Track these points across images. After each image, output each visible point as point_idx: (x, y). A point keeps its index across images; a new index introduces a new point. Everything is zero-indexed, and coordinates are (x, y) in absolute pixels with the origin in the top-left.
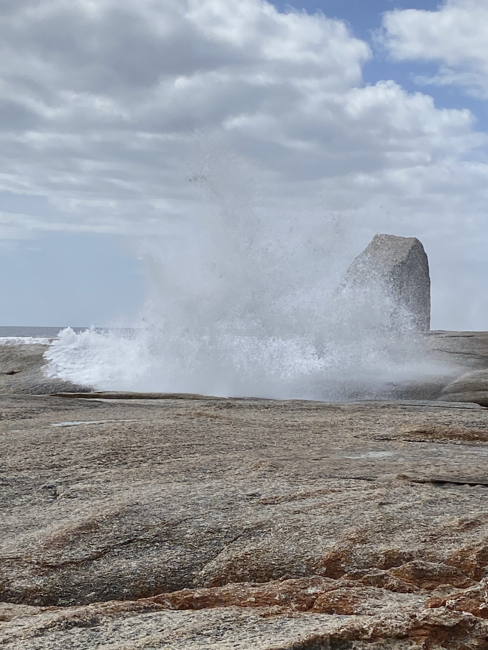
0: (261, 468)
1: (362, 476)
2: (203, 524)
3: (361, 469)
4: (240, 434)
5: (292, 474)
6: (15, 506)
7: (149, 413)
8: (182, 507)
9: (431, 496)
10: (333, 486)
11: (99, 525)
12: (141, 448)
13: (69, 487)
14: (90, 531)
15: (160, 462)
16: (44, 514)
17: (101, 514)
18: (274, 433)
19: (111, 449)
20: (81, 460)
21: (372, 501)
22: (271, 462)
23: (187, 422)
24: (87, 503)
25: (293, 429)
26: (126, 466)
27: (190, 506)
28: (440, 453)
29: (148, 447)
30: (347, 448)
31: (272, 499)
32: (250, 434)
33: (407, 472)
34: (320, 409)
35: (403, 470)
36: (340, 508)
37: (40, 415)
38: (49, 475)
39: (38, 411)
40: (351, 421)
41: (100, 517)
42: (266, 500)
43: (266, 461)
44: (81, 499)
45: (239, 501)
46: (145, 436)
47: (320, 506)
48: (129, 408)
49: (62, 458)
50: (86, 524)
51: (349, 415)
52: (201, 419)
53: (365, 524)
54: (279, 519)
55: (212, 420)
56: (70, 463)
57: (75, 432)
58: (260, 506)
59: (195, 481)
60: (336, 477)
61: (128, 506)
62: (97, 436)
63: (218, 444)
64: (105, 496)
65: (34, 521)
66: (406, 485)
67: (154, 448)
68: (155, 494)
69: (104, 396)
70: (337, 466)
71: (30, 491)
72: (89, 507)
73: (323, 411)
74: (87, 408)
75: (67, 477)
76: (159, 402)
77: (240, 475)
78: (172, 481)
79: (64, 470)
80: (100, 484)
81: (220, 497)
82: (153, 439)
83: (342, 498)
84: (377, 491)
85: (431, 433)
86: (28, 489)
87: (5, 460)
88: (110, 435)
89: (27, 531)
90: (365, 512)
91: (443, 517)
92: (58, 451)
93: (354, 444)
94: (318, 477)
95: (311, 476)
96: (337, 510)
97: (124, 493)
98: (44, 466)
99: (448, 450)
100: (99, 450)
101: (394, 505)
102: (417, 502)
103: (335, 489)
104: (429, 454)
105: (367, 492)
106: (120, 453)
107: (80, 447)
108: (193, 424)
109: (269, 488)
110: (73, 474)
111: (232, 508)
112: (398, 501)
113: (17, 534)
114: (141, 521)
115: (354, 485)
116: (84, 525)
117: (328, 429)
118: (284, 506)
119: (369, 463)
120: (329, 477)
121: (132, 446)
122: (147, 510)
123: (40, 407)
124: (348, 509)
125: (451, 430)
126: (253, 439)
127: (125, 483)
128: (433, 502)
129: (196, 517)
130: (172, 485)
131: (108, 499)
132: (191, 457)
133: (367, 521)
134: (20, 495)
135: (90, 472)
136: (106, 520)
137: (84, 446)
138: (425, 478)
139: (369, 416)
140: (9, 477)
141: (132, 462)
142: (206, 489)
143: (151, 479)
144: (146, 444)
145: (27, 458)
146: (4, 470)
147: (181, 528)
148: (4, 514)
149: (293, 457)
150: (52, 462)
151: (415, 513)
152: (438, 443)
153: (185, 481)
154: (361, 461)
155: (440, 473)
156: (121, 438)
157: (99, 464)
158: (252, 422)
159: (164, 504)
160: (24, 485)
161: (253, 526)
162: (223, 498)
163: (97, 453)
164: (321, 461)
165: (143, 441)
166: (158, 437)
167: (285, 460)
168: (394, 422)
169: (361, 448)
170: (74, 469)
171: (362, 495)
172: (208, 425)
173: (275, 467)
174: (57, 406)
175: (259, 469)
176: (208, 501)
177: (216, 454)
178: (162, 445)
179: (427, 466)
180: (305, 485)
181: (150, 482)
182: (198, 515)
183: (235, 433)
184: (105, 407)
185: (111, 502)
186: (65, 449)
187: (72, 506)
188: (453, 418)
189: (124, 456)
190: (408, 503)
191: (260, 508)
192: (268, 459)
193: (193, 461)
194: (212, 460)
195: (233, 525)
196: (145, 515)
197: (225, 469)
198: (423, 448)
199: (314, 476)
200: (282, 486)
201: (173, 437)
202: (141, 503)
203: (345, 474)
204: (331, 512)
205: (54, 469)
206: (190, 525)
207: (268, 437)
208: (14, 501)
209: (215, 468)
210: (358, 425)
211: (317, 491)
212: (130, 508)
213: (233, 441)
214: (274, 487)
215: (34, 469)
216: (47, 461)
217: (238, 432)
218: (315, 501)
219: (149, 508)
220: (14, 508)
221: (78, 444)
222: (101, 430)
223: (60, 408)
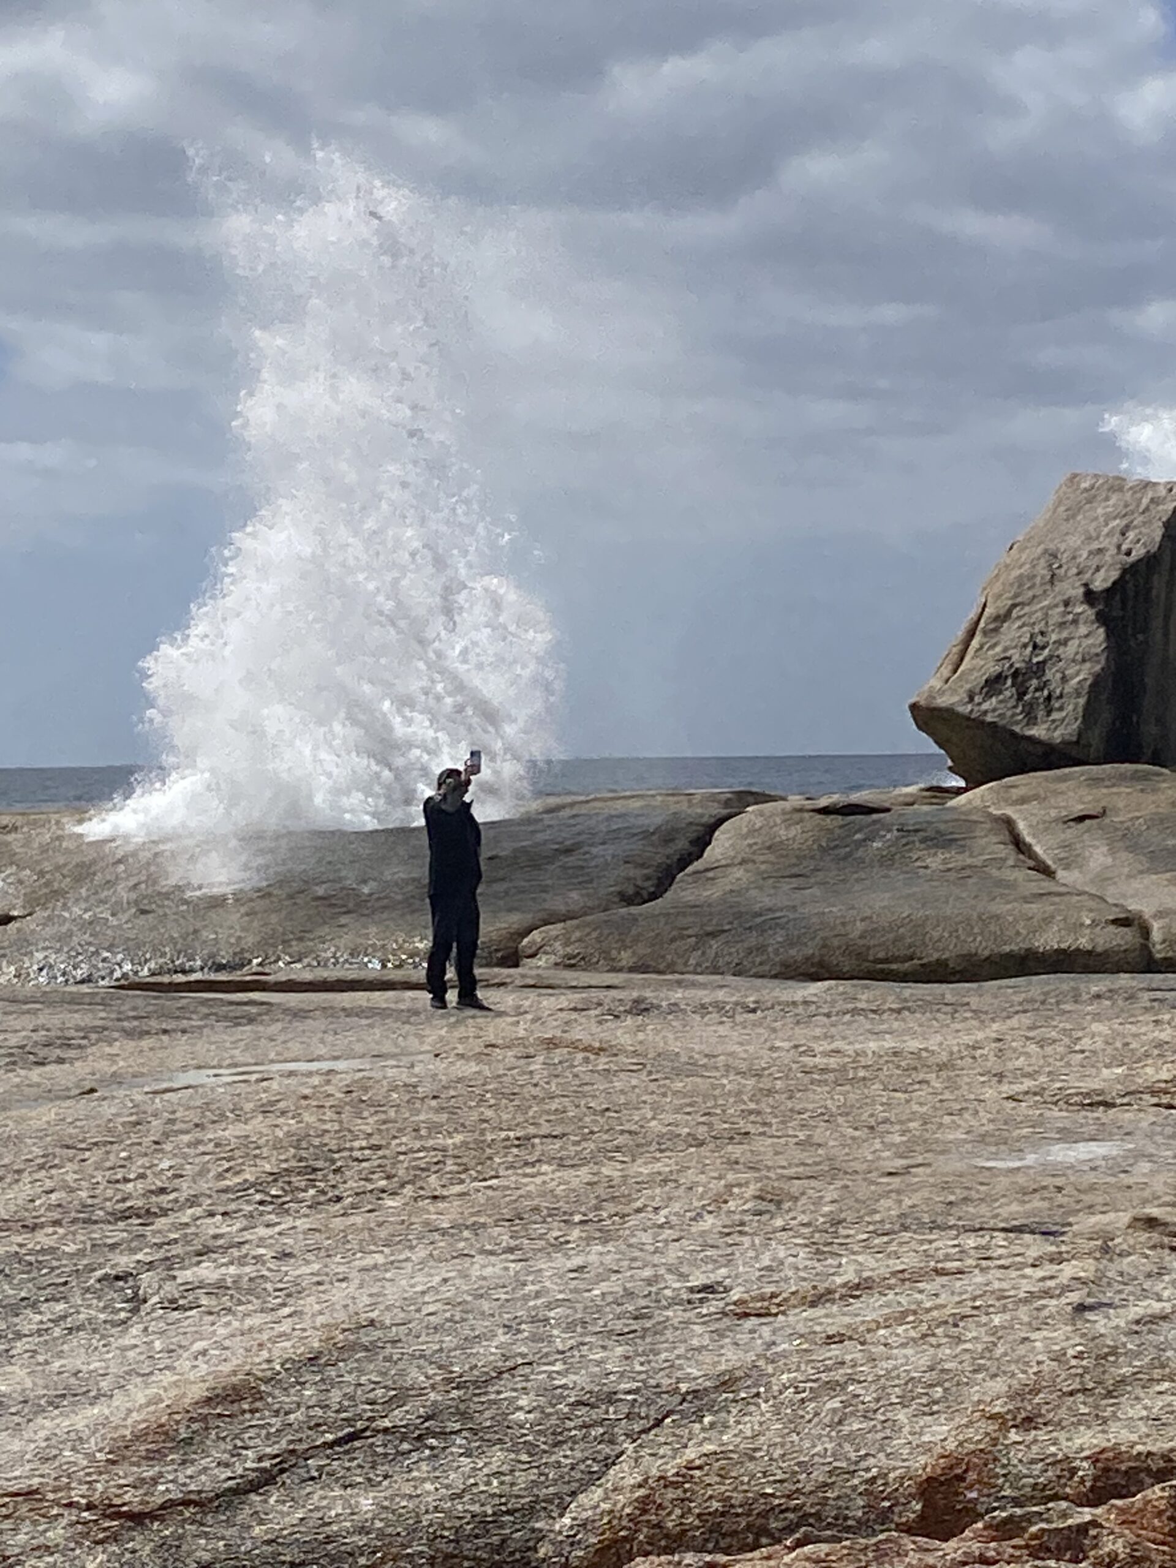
0: (732, 1205)
1: (1027, 1221)
2: (564, 1381)
3: (1024, 1202)
4: (669, 1099)
5: (821, 1220)
6: (19, 1336)
8: (502, 1331)
10: (941, 1254)
11: (263, 1388)
12: (380, 1153)
13: (175, 1278)
14: (236, 1408)
15: (437, 1193)
16: (106, 1360)
17: (267, 1357)
18: (769, 1092)
19: (294, 1156)
20: (207, 1192)
21: (1054, 1302)
22: (759, 1185)
23: (514, 1068)
24: (228, 1324)
25: (826, 1080)
26: (338, 1206)
27: (523, 1326)
29: (403, 1149)
30: (983, 1136)
31: (763, 1300)
32: (700, 1100)
33: (1159, 1206)
34: (908, 1009)
35: (1148, 1201)
36: (961, 1324)
37: (89, 1051)
38: (116, 1240)
39: (84, 1038)
40: (999, 1045)
41: (264, 1366)
42: (744, 1303)
43: (748, 1183)
44: (211, 1313)
45: (668, 1308)
46: (392, 1113)
47: (901, 1318)
48: (348, 1020)
49: (153, 1187)
50: (224, 1388)
51: (994, 1026)
52: (558, 1055)
53: (1035, 1369)
54: (783, 1361)
55: (586, 1060)
56: (176, 1201)
57: (189, 1108)
58: (727, 1322)
59: (540, 1250)
60: (951, 1227)
61: (345, 1330)
62: (252, 1118)
63: (607, 1132)
64: (279, 1301)
65: (77, 1383)
66: (1154, 1247)
67: (419, 1151)
68: (423, 1293)
69: (277, 983)
70: (953, 1193)
71: (62, 1289)
72: (233, 1336)
73: (918, 1015)
74: (224, 1024)
75: (168, 1244)
77: (671, 1228)
78: (473, 1252)
79: (161, 1223)
80: (264, 1263)
81: (610, 1299)
82: (417, 1123)
83: (966, 1292)
84: (1068, 1270)
86: (58, 1285)
88: (290, 1115)
89: (56, 1412)
90: (1033, 1335)
92: (143, 1166)
93: (1006, 1121)
94: (897, 1227)
95: (878, 1226)
96: (952, 1331)
97: (334, 1291)
98: (101, 1213)
100: (258, 1161)
101: (1119, 1310)
103: (950, 1265)
105: (1039, 1273)
106: (322, 1169)
107: (204, 1153)
108: (531, 1072)
109: (752, 1266)
110: (185, 1236)
111: (645, 1330)
112: (1131, 1298)
113: (30, 1421)
114: (384, 1374)
115: (1000, 1251)
116: (219, 1391)
117: (928, 1077)
118: (797, 1322)
119: (1047, 1181)
120: (931, 1229)
121: (356, 1144)
122: (399, 1341)
123: (86, 1027)
124: (985, 1325)
126: (708, 1114)
127: (338, 1259)
129: (544, 1360)
130: (473, 1263)
131: (286, 1311)
132: (525, 1175)
133: (1039, 1363)
134: (35, 1303)
135: (235, 1228)
136: (284, 1374)
137: (216, 1150)
139: (1053, 1027)
141: (357, 1194)
142: (572, 1275)
143: (411, 1248)
144: (395, 1137)
145: (52, 1191)
147: (499, 1393)
149: (827, 1165)
150: (124, 1200)
153: (511, 1250)
154: (1026, 1174)
156: (324, 1121)
157: (261, 1203)
158: (706, 1061)
159: (448, 1324)
160: (45, 1271)
161: (708, 1384)
162: (620, 1300)
163: (254, 1169)
164: (907, 1178)
165: (388, 1130)
166: (431, 1116)
167: (798, 1178)
168: (1127, 1044)
169: (1025, 1132)
170: (188, 1220)
171: (1025, 1281)
172: (576, 1076)
173: (771, 1201)
174: (136, 1023)
175: (725, 1207)
176: (576, 1309)
177: (599, 1163)
178: (441, 1141)
180: (860, 1254)
181: (409, 1255)
182: (547, 1355)
183: (656, 1097)
184: (278, 1021)
185: (296, 1319)
186: (160, 1159)
187: (185, 1333)
189: (331, 1176)
190: (1157, 1305)
191: (728, 1329)
192: (753, 1174)
193: (531, 1188)
194: (588, 1184)
195: (651, 1382)
196: (395, 1357)
197: (627, 1211)
199: (888, 1226)
200: (791, 1259)
201: (474, 1116)
202: (382, 1323)
203: (974, 1217)
204: (934, 1335)
205: (130, 1221)
206: (524, 1384)
207: (752, 1106)
208: (16, 1320)
209: (597, 1208)
210: (1022, 1059)
211: (894, 1274)
212: (352, 1337)
213: (649, 1121)
214: (767, 1263)
215: (74, 1221)
216: (109, 1198)
217: (664, 1095)
218: (888, 1305)
219: (407, 1335)
220: (19, 1344)
221: (199, 1142)
222: (265, 1101)
223: (145, 1028)
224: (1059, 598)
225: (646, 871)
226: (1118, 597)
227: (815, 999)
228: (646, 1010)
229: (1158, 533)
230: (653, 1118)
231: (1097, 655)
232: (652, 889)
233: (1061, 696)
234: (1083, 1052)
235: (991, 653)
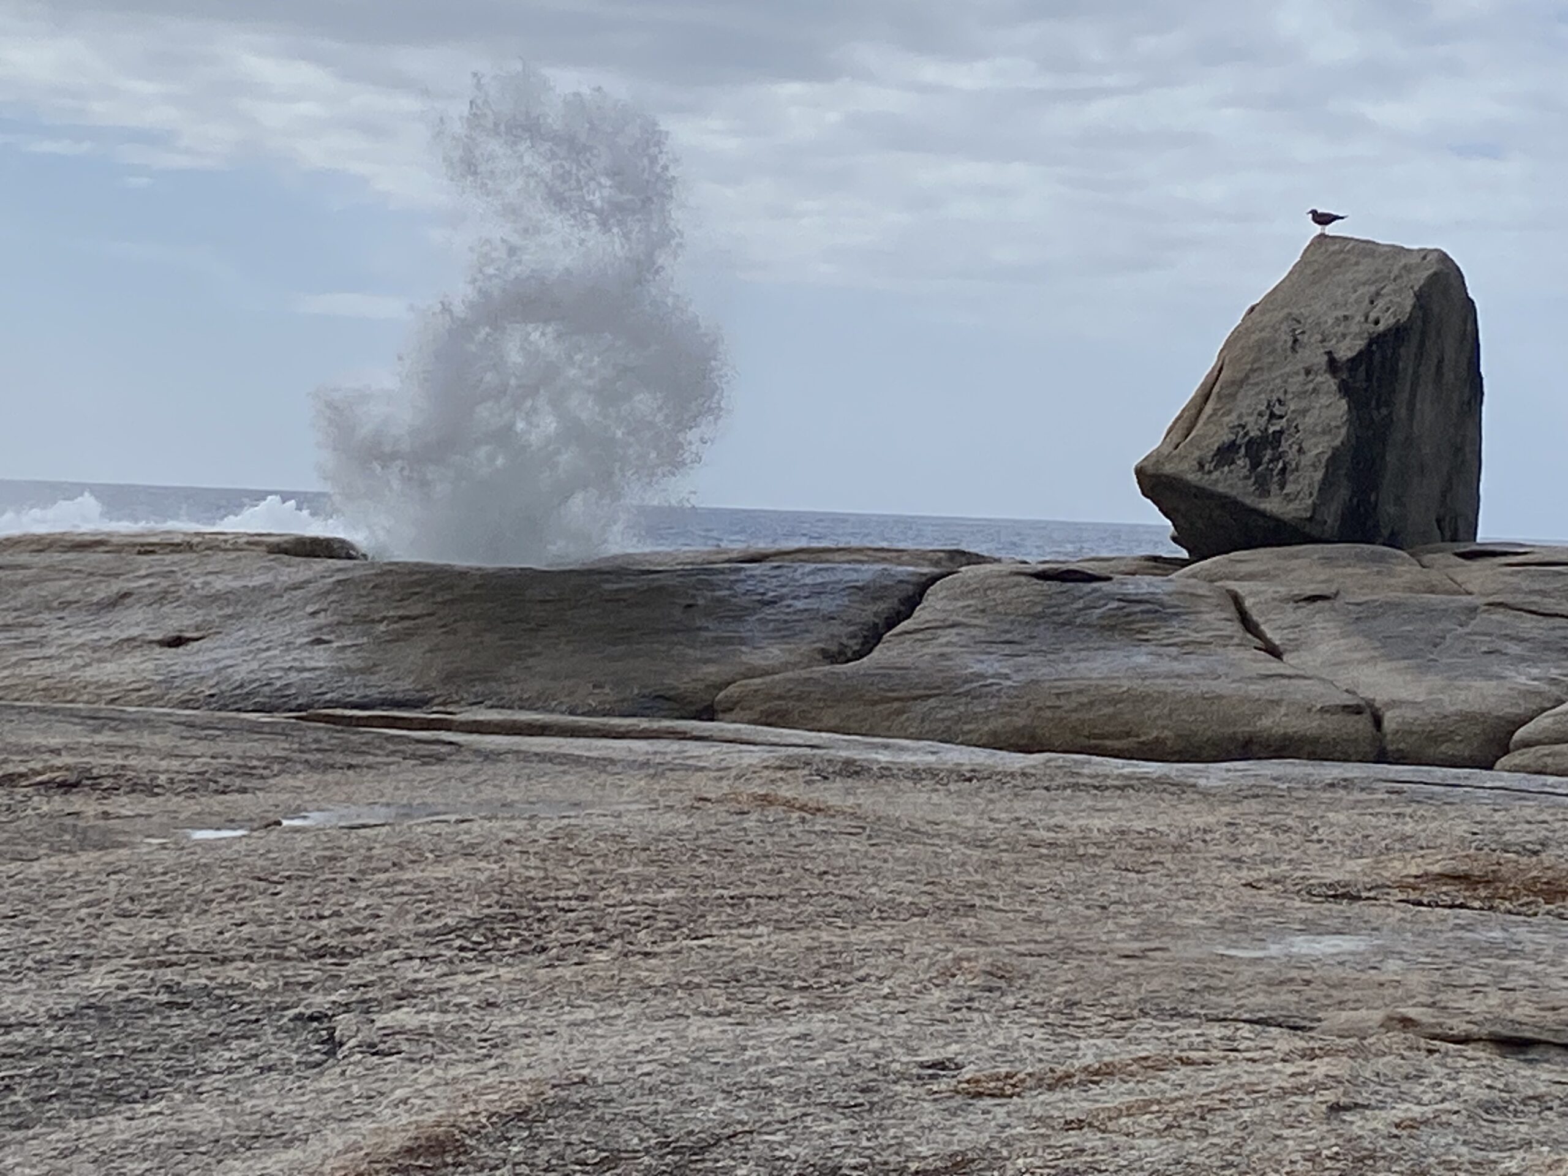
0: (960, 980)
1: (1274, 1014)
2: (785, 1152)
3: (1271, 994)
4: (890, 865)
5: (1056, 1000)
6: (209, 1073)
7: (603, 786)
8: (721, 1096)
9: (1489, 1087)
10: (1185, 1043)
11: (468, 1141)
12: (588, 904)
13: (373, 1021)
14: (438, 1161)
15: (648, 950)
16: (301, 1103)
17: (473, 1108)
18: (996, 864)
19: (497, 902)
20: (405, 934)
21: (1307, 1099)
22: (989, 960)
23: (727, 824)
24: (431, 1072)
25: (1055, 855)
26: (543, 957)
27: (744, 1093)
28: (1514, 947)
29: (611, 902)
30: (1223, 922)
31: (998, 1080)
32: (923, 868)
33: (1414, 1006)
34: (1132, 787)
35: (1402, 1000)
36: (1209, 1117)
37: (272, 781)
38: (310, 978)
39: (265, 768)
40: (1232, 829)
41: (469, 1118)
42: (978, 1081)
43: (977, 958)
44: (412, 1060)
45: (895, 1082)
46: (599, 863)
47: (1144, 1107)
48: (541, 765)
49: (349, 926)
50: (428, 1139)
51: (1225, 810)
52: (771, 814)
53: (1287, 1169)
54: (1018, 1145)
55: (803, 820)
56: (372, 942)
57: (386, 846)
58: (959, 1100)
59: (759, 1015)
60: (1192, 1016)
61: (554, 1086)
62: (453, 860)
63: (826, 895)
64: (484, 1051)
65: (271, 1124)
66: (1410, 1048)
67: (627, 905)
68: (637, 1052)
69: (462, 723)
70: (1194, 980)
71: (253, 1026)
72: (436, 1085)
73: (1142, 794)
74: (413, 762)
75: (365, 986)
76: (630, 750)
77: (896, 999)
78: (688, 1013)
79: (355, 964)
80: (466, 1012)
81: (835, 1068)
82: (626, 876)
83: (1213, 1084)
84: (1321, 1068)
85: (1488, 882)
86: (248, 1022)
87: (175, 927)
88: (492, 859)
89: (248, 1154)
90: (1286, 1133)
91: (1528, 1156)
92: (337, 904)
93: (1246, 909)
94: (1135, 1012)
95: (1115, 1010)
96: (1199, 1124)
97: (542, 1044)
98: (294, 950)
99: (1539, 938)
100: (460, 906)
101: (1377, 1112)
102: (1447, 1105)
103: (1195, 1055)
104: (1481, 948)
105: (1290, 1069)
106: (527, 918)
107: (402, 894)
108: (745, 829)
109: (986, 1044)
110: (381, 979)
111: (872, 1104)
112: (1389, 1100)
113: (220, 1162)
114: (596, 1134)
115: (1247, 1043)
116: (423, 1142)
117: (1162, 858)
118: (1034, 1105)
119: (1294, 973)
120: (1172, 1016)
121: (561, 894)
122: (612, 1100)
123: (268, 757)
124: (1234, 1119)
125: (1550, 873)
126: (932, 883)
127: (544, 1011)
128: (1497, 1108)
129: (764, 1130)
130: (689, 1025)
131: (492, 1062)
132: (740, 936)
133: (1292, 1162)
134: (225, 1039)
135: (434, 974)
136: (490, 1129)
137: (416, 891)
138: (1471, 1026)
139: (1288, 814)
140: (188, 982)
141: (563, 946)
142: (795, 1042)
143: (621, 1004)
144: (603, 889)
145: (242, 924)
146: (174, 958)
147: (717, 1161)
148: (178, 1097)
149: (1059, 943)
150: (318, 938)
151: (1443, 1142)
152: (1510, 912)
153: (727, 1013)
154: (1270, 965)
155: (1518, 1013)
156: (527, 868)
157: (462, 949)
158: (928, 828)
159: (664, 1086)
160: (234, 1007)
161: (939, 1164)
162: (846, 1072)
163: (455, 913)
164: (1146, 962)
165: (595, 880)
166: (640, 868)
167: (1032, 955)
168: (1367, 836)
169: (1265, 921)
170: (385, 962)
171: (1275, 1076)
172: (791, 835)
173: (1002, 977)
174: (319, 756)
175: (953, 981)
176: (799, 1078)
177: (818, 928)
178: (651, 896)
179: (1476, 990)
180: (1099, 1037)
181: (619, 1011)
182: (768, 1124)
183: (877, 863)
184: (468, 762)
185: (503, 1072)
186: (357, 897)
187: (385, 1080)
188: (1554, 831)
189: (536, 925)
190: (1417, 1108)
191: (959, 1108)
192: (982, 949)
193: (747, 949)
194: (808, 949)
195: (878, 1158)
196: (608, 1117)
197: (849, 979)
198: (1462, 927)
199: (1125, 1011)
200: (1026, 1040)
201: (685, 871)
202: (594, 1080)
203: (1219, 1005)
204: (1179, 1127)
205: (323, 960)
206: (744, 1153)
207: (978, 878)
208: (205, 1056)
209: (817, 975)
210: (1256, 845)
211: (1135, 1060)
212: (563, 1094)
213: (869, 887)
214: (1002, 1041)
215: (265, 957)
216: (304, 935)
217: (885, 861)
218: (1130, 1093)
219: (620, 1095)
220: (208, 1080)
221: (397, 882)
222: (466, 843)
223: (331, 762)
224: (1301, 366)
225: (851, 628)
226: (1363, 367)
227: (1033, 771)
228: (857, 773)
229: (1409, 302)
230: (874, 884)
231: (1338, 427)
232: (857, 648)
233: (1297, 469)
234: (1320, 841)
235: (1226, 419)
